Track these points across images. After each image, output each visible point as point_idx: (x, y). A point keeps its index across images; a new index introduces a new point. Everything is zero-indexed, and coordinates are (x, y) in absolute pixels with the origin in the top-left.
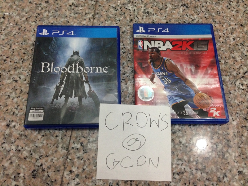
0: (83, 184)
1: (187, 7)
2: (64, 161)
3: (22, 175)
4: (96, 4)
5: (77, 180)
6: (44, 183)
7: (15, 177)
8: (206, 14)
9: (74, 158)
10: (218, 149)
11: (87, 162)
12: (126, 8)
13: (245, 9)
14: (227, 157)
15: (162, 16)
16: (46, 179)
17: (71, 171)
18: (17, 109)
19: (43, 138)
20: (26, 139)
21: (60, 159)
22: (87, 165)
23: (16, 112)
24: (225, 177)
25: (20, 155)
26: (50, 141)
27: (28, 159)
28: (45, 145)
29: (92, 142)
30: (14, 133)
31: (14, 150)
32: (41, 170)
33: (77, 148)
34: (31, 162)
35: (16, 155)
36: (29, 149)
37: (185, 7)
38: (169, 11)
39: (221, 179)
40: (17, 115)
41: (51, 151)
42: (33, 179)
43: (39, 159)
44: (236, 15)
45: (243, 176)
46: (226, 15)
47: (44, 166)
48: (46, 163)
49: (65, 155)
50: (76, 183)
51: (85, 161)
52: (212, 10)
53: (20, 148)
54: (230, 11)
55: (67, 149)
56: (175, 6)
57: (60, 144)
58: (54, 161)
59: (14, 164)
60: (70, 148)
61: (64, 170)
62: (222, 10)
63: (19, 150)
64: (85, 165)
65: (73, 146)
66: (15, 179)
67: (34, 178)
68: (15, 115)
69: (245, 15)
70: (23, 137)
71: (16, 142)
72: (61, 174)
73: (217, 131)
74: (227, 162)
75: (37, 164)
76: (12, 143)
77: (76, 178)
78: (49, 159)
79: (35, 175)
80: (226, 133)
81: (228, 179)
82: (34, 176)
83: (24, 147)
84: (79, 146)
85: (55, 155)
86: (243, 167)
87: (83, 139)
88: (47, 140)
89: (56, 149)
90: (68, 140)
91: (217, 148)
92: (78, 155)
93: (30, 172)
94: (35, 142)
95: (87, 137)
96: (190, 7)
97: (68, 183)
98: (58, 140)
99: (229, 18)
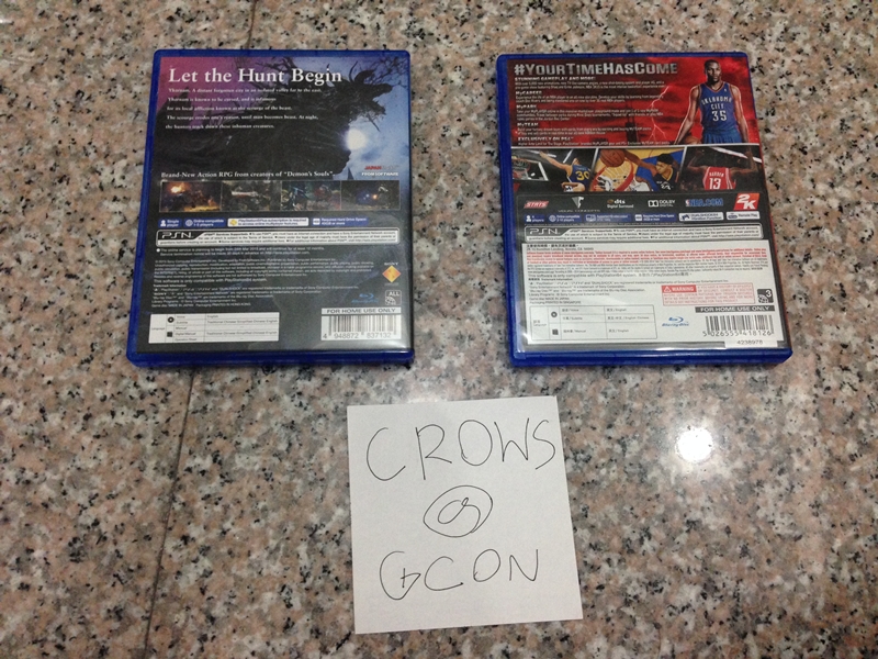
0: (224, 574)
1: (547, 10)
2: (162, 508)
3: (38, 554)
4: (253, 10)
5: (206, 563)
6: (107, 574)
7: (18, 560)
8: (609, 31)
9: (194, 501)
10: (627, 456)
11: (234, 511)
12: (352, 21)
13: (738, 9)
14: (655, 479)
15: (468, 42)
16: (113, 563)
17: (185, 539)
18: (13, 358)
19: (99, 441)
20: (46, 449)
21: (153, 505)
22: (232, 519)
23: (13, 367)
24: (646, 539)
25: (30, 494)
26: (118, 453)
27: (54, 508)
28: (105, 463)
29: (246, 451)
30: (10, 430)
31: (13, 481)
32: (95, 538)
33: (203, 468)
34: (65, 515)
35: (19, 496)
36: (57, 477)
37: (540, 12)
38: (490, 25)
39: (635, 546)
40: (15, 375)
41: (123, 482)
42: (72, 565)
43: (87, 504)
44: (707, 30)
45: (702, 536)
46: (672, 30)
47: (103, 527)
48: (110, 518)
49: (167, 491)
50: (201, 572)
51: (226, 508)
52: (628, 19)
53: (29, 475)
54: (688, 18)
55: (172, 474)
56: (510, 9)
57: (148, 458)
58: (132, 510)
59: (14, 524)
60: (181, 472)
61: (165, 536)
62: (661, 15)
63: (28, 482)
64: (227, 518)
65: (190, 463)
66: (20, 566)
67: (77, 561)
68: (9, 376)
69: (735, 28)
70: (38, 442)
71: (18, 458)
72: (156, 547)
73: (627, 402)
74: (651, 495)
75: (82, 520)
76: (6, 461)
77: (201, 557)
78: (119, 504)
79: (79, 554)
80: (651, 408)
81: (656, 545)
82: (76, 557)
83: (41, 473)
84: (207, 463)
85: (135, 493)
86: (702, 509)
87: (219, 442)
88: (111, 447)
89: (138, 473)
90: (175, 447)
91: (624, 451)
92: (206, 489)
93: (64, 544)
94: (75, 455)
95: (231, 436)
96: (557, 10)
97: (179, 573)
98: (144, 449)
99: (681, 42)
